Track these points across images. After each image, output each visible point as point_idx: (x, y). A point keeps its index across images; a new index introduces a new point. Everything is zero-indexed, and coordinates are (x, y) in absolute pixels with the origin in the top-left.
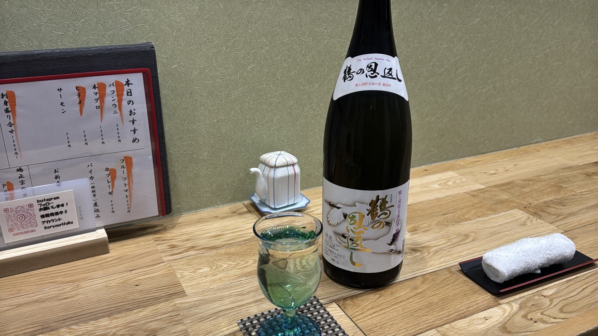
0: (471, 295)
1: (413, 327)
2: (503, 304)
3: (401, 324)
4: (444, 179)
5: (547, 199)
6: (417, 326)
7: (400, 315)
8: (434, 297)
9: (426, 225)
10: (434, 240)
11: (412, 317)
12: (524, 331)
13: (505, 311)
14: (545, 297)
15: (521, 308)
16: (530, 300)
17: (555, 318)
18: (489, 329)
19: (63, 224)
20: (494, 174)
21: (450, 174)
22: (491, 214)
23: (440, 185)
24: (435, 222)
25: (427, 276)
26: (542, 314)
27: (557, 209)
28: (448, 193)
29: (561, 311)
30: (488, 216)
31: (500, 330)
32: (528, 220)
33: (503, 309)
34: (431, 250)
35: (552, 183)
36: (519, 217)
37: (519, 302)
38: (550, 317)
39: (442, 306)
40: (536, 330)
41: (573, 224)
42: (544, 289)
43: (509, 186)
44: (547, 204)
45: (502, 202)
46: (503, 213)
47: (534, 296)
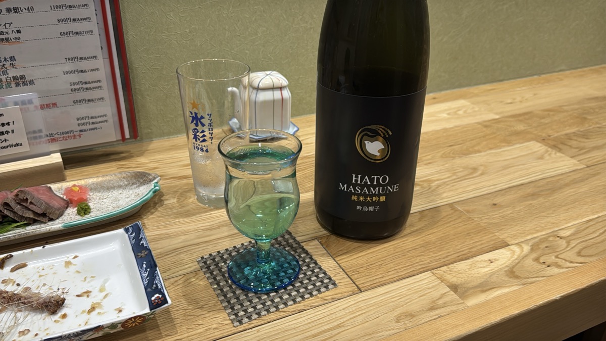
0: (475, 234)
1: (404, 269)
2: (512, 245)
3: (392, 265)
4: (454, 108)
5: (568, 132)
6: (409, 267)
7: (391, 255)
8: (432, 236)
9: (429, 157)
10: (437, 174)
11: (404, 257)
12: (535, 276)
13: (514, 252)
14: (561, 238)
15: (532, 250)
16: (544, 242)
17: (571, 262)
18: (493, 273)
19: (11, 146)
20: (511, 103)
21: (461, 102)
22: (504, 146)
23: (449, 114)
24: (439, 154)
25: (426, 212)
26: (557, 257)
27: (580, 142)
28: (458, 123)
29: (579, 254)
30: (501, 148)
31: (507, 275)
32: (545, 153)
33: (512, 250)
34: (433, 184)
35: (575, 114)
36: (536, 150)
37: (531, 243)
38: (566, 260)
39: (440, 245)
40: (549, 275)
41: (597, 158)
42: (560, 230)
43: (527, 117)
44: (569, 137)
45: (517, 133)
46: (518, 146)
47: (549, 237)
